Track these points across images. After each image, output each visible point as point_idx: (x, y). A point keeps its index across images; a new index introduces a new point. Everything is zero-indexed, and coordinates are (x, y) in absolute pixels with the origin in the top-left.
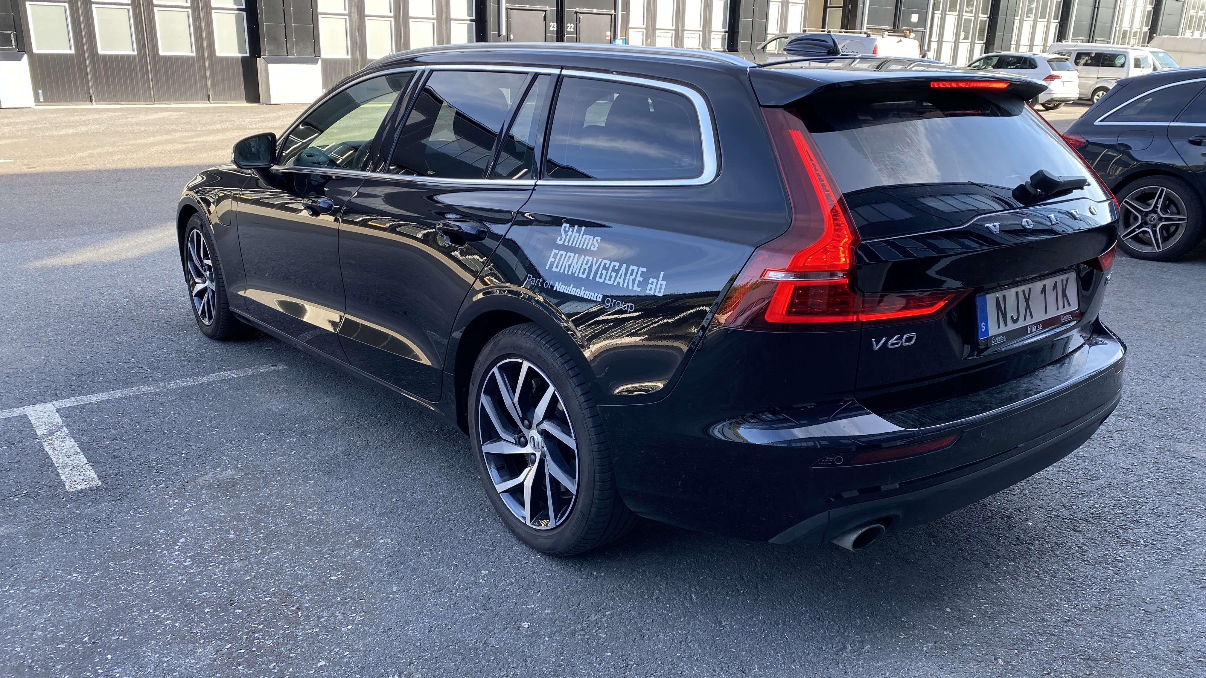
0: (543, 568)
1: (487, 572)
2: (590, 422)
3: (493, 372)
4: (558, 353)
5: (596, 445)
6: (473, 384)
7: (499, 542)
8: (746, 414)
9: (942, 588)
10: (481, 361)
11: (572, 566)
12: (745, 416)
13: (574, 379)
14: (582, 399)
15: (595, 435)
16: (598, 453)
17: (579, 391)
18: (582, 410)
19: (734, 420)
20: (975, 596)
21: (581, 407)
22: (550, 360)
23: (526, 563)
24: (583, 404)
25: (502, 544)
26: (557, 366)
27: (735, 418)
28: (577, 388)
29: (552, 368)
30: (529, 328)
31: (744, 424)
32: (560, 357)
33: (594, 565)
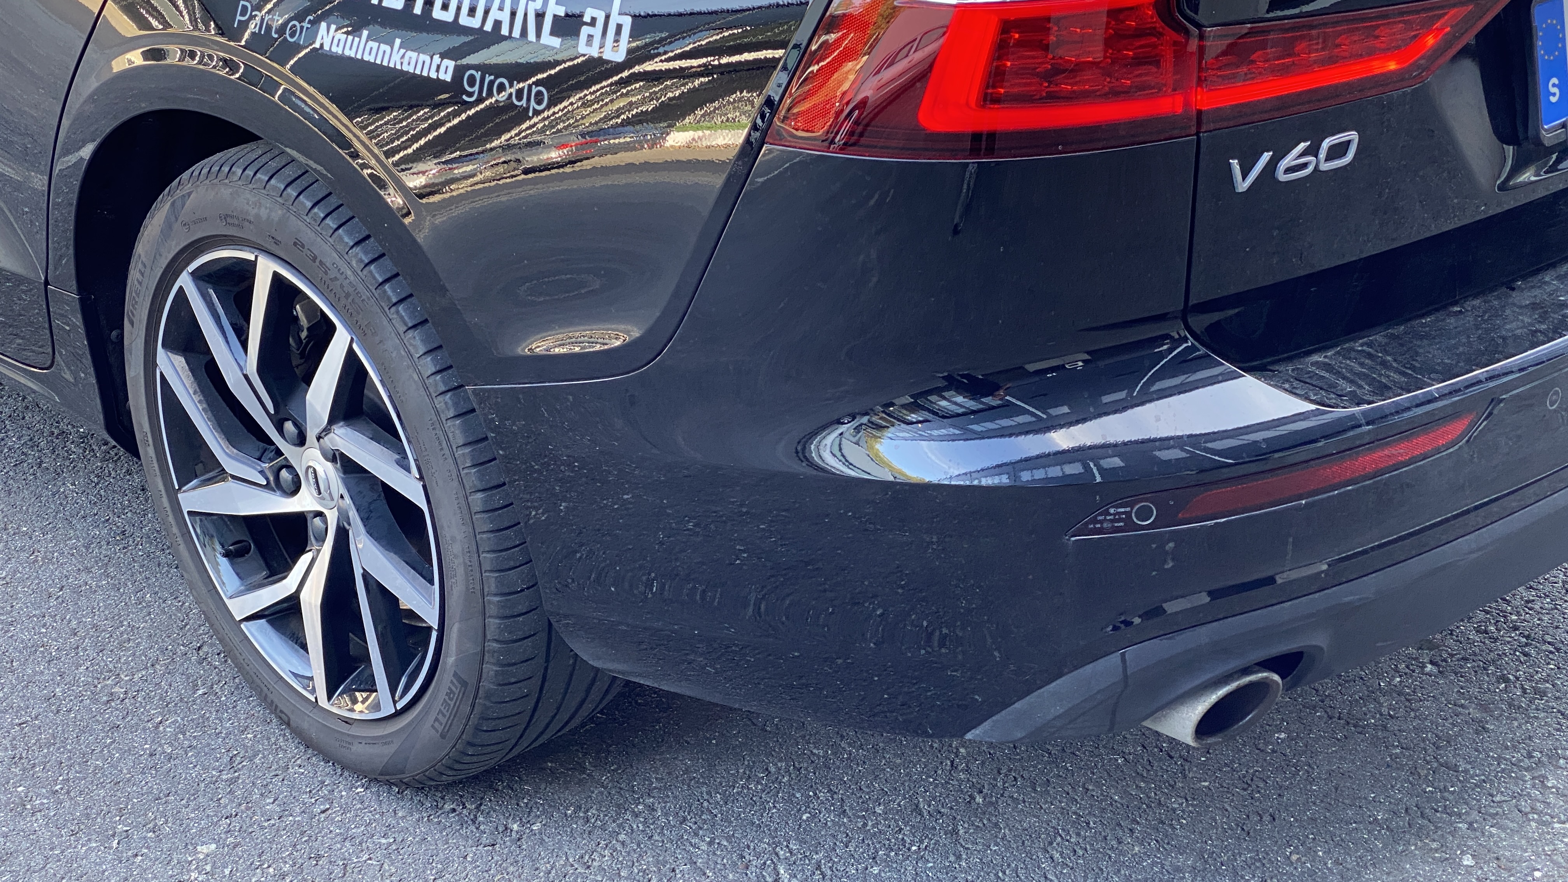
0: (370, 824)
1: (213, 846)
2: (456, 431)
3: (181, 288)
4: (350, 233)
5: (480, 495)
6: (132, 323)
7: (250, 753)
8: (896, 401)
9: (1451, 797)
10: (143, 258)
11: (454, 810)
12: (892, 405)
13: (401, 308)
14: (428, 365)
15: (474, 466)
16: (486, 516)
17: (418, 342)
18: (430, 395)
19: (865, 419)
20: (1540, 813)
21: (426, 388)
22: (330, 257)
23: (323, 812)
24: (431, 380)
25: (257, 761)
26: (349, 273)
27: (866, 414)
28: (410, 334)
29: (336, 279)
30: (263, 160)
31: (892, 429)
32: (357, 244)
33: (514, 801)
